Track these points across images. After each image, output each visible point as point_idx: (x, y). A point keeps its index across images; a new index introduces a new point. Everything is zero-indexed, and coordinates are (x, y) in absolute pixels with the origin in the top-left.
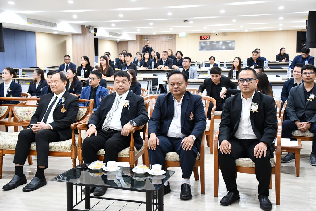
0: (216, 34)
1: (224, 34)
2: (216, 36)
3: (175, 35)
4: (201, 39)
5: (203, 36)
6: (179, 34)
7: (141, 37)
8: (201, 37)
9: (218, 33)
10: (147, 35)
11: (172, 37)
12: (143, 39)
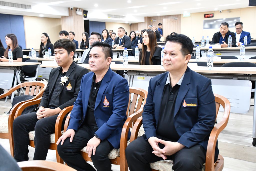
0: (220, 12)
1: (229, 11)
2: (220, 13)
3: (181, 15)
4: (205, 18)
5: (207, 15)
6: (183, 14)
7: (149, 19)
8: (205, 16)
9: (222, 11)
10: (155, 17)
11: (177, 17)
12: (151, 21)
